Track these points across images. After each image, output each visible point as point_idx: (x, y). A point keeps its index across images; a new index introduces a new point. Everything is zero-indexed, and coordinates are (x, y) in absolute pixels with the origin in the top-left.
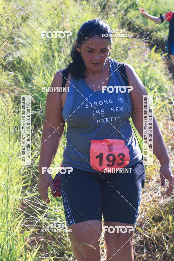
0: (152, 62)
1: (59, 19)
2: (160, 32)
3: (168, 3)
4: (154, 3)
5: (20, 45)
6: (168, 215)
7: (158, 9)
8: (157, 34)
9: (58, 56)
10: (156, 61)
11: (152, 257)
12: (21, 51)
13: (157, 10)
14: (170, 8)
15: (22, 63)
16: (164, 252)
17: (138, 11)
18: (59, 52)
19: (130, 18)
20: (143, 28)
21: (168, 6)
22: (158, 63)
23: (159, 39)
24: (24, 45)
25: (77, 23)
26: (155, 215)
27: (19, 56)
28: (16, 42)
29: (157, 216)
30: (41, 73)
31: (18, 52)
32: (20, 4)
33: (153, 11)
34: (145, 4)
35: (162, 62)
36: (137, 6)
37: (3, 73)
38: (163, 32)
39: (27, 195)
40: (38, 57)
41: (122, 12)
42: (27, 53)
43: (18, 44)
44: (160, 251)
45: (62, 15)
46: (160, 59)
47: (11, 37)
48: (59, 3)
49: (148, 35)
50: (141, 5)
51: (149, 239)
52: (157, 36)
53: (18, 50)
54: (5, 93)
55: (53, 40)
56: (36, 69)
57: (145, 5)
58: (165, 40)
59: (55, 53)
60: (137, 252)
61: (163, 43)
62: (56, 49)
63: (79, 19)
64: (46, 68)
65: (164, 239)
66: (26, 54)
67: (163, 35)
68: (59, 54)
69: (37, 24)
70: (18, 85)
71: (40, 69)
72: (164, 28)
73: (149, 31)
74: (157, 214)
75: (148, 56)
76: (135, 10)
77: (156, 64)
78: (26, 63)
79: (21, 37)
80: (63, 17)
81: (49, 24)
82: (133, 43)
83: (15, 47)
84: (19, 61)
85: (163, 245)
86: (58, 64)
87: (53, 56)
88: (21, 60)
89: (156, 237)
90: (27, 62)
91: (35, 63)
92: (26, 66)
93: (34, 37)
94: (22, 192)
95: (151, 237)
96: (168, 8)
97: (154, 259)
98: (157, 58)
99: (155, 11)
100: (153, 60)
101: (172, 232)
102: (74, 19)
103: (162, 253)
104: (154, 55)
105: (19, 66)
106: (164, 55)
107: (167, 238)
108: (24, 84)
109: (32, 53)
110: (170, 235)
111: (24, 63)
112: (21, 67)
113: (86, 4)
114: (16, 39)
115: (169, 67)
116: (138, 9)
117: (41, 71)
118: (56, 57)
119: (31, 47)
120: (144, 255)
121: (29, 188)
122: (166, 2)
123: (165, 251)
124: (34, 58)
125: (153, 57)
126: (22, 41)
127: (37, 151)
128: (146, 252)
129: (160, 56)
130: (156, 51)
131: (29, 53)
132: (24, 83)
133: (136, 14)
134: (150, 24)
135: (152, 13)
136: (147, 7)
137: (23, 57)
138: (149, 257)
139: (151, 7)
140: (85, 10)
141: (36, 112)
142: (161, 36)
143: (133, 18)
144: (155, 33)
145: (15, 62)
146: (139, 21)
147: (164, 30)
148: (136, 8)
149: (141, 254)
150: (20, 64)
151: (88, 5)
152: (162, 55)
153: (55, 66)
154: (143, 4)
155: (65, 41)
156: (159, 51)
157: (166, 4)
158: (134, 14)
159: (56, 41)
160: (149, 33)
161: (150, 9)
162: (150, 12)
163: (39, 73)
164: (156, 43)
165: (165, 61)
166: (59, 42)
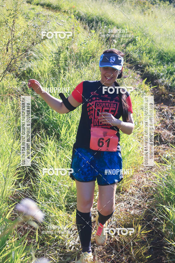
0: (142, 91)
1: (69, 41)
2: (152, 67)
3: (162, 44)
4: (150, 42)
5: (32, 58)
6: (138, 225)
7: (154, 48)
8: (149, 69)
9: (64, 73)
10: (145, 91)
11: (118, 258)
12: (32, 63)
13: (152, 48)
14: (163, 48)
15: (31, 74)
16: (129, 256)
17: (136, 46)
18: (65, 69)
19: (128, 51)
20: (138, 61)
21: (162, 46)
22: (146, 93)
23: (150, 73)
24: (35, 59)
25: (84, 48)
26: (126, 223)
27: (30, 67)
28: (29, 55)
29: (128, 224)
30: (47, 85)
31: (29, 64)
32: (37, 23)
33: (148, 48)
34: (143, 41)
35: (149, 93)
36: (135, 42)
37: (14, 79)
38: (155, 68)
39: (19, 187)
40: (46, 71)
41: (123, 45)
42: (37, 65)
43: (31, 56)
44: (126, 254)
45: (72, 39)
46: (149, 91)
47: (25, 50)
48: (71, 28)
49: (141, 68)
50: (139, 42)
51: (119, 242)
52: (149, 70)
53: (30, 61)
54: (13, 96)
55: (61, 59)
56: (43, 81)
57: (143, 43)
58: (155, 75)
59: (61, 70)
60: (106, 252)
61: (153, 77)
62: (63, 67)
63: (86, 45)
64: (52, 81)
65: (132, 245)
66: (36, 67)
67: (154, 70)
68: (64, 72)
69: (49, 42)
70: (25, 91)
71: (46, 81)
72: (155, 64)
73: (143, 65)
74: (128, 223)
75: (139, 86)
76: (134, 45)
77: (145, 94)
78: (34, 74)
79: (34, 51)
80: (73, 41)
81: (60, 44)
82: (129, 73)
83: (28, 59)
84: (29, 71)
85: (130, 249)
86: (62, 79)
87: (60, 72)
88: (30, 70)
89: (124, 242)
90: (36, 73)
91: (42, 75)
92: (35, 76)
93: (45, 53)
94: (16, 184)
95: (120, 241)
96: (161, 48)
97: (120, 261)
98: (146, 89)
99: (151, 49)
100: (142, 90)
101: (138, 240)
102: (82, 44)
103: (128, 256)
104: (144, 86)
105: (28, 75)
106: (152, 87)
107: (134, 244)
108: (31, 92)
109: (42, 67)
110: (137, 242)
111: (33, 73)
112: (30, 76)
113: (95, 33)
114: (29, 52)
115: (155, 98)
116: (136, 45)
117: (47, 83)
118: (61, 73)
119: (41, 61)
120: (112, 256)
121: (22, 182)
122: (161, 43)
123: (131, 255)
124: (42, 71)
125: (143, 88)
126: (34, 55)
127: (34, 151)
128: (115, 254)
129: (149, 87)
130: (146, 83)
131: (38, 66)
132: (31, 90)
133: (134, 48)
134: (144, 58)
135: (148, 50)
136: (144, 45)
137: (33, 69)
138: (116, 258)
139: (147, 45)
140: (92, 38)
141: (37, 118)
142: (152, 70)
143: (131, 51)
144: (147, 68)
145: (26, 72)
146: (135, 55)
147: (156, 66)
148: (135, 44)
149: (110, 254)
150: (29, 74)
151: (96, 34)
152: (150, 87)
153: (60, 81)
154: (141, 41)
155: (72, 61)
156: (148, 84)
157: (160, 44)
158: (133, 48)
159: (63, 60)
160: (142, 67)
161: (146, 46)
162: (146, 49)
163: (45, 85)
164: (148, 76)
165: (152, 93)
166: (66, 61)
